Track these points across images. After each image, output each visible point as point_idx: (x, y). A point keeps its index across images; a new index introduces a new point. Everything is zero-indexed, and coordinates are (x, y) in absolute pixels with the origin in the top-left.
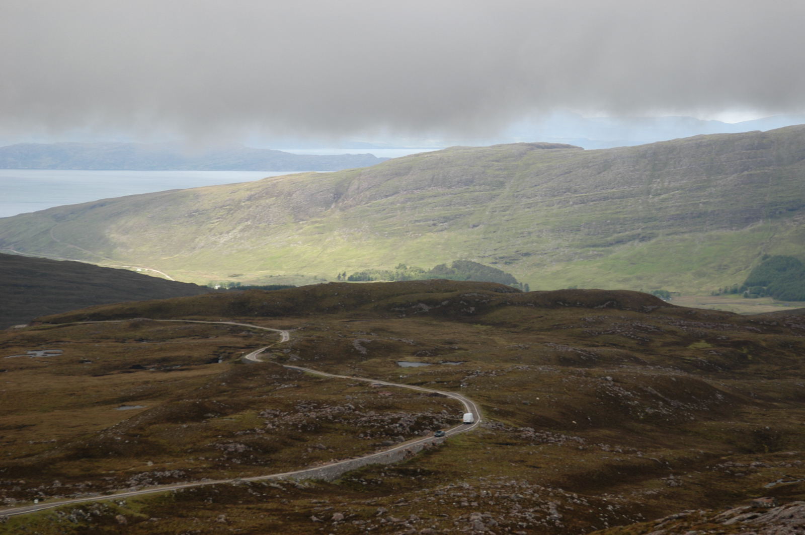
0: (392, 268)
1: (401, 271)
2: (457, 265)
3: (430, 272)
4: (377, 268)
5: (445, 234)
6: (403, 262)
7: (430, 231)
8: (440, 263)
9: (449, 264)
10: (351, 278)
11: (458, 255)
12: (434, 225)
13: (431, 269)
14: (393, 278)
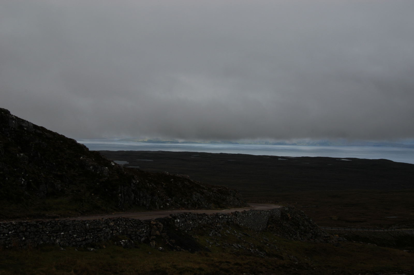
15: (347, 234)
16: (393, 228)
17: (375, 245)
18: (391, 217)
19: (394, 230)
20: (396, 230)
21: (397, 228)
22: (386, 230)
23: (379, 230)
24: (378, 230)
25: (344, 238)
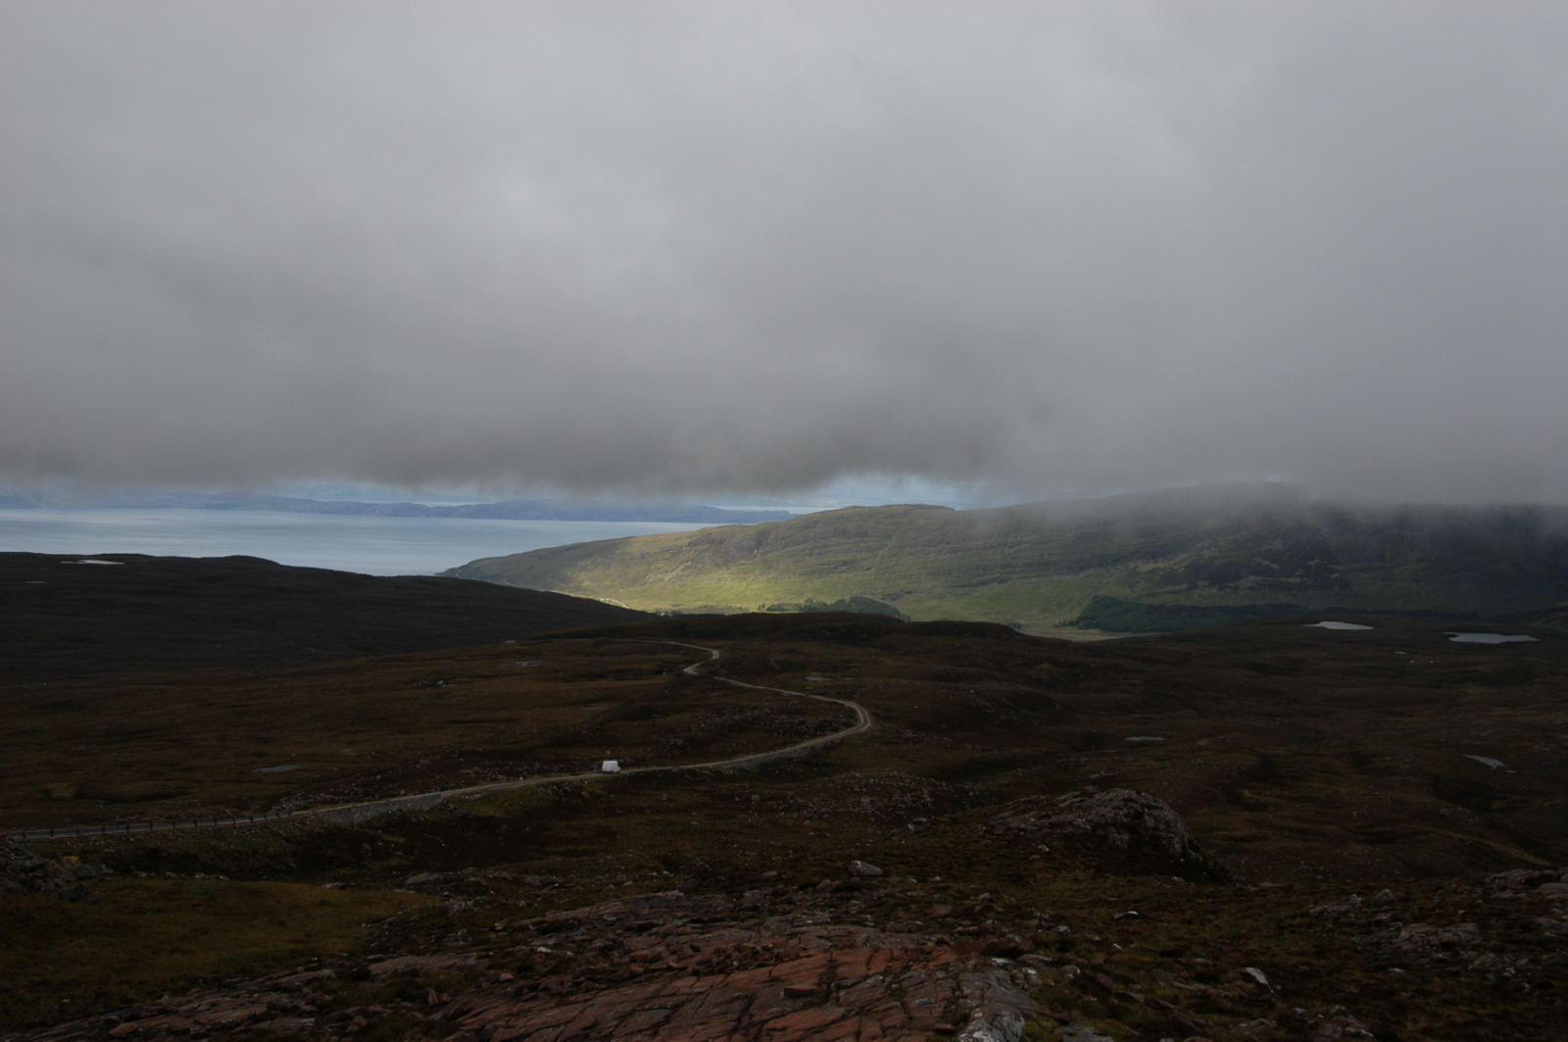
0: (802, 602)
1: (808, 604)
2: (853, 600)
3: (832, 605)
4: (789, 602)
5: (845, 575)
6: (810, 597)
7: (833, 573)
8: (839, 598)
9: (847, 598)
10: (768, 609)
11: (855, 592)
12: (836, 568)
13: (833, 602)
14: (802, 609)
15: (112, 850)
16: (283, 808)
17: (222, 877)
18: (276, 769)
19: (287, 816)
20: (295, 813)
21: (299, 808)
22: (258, 819)
23: (234, 820)
24: (230, 823)
25: (104, 866)
